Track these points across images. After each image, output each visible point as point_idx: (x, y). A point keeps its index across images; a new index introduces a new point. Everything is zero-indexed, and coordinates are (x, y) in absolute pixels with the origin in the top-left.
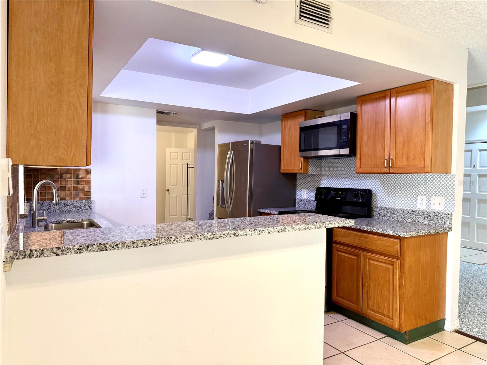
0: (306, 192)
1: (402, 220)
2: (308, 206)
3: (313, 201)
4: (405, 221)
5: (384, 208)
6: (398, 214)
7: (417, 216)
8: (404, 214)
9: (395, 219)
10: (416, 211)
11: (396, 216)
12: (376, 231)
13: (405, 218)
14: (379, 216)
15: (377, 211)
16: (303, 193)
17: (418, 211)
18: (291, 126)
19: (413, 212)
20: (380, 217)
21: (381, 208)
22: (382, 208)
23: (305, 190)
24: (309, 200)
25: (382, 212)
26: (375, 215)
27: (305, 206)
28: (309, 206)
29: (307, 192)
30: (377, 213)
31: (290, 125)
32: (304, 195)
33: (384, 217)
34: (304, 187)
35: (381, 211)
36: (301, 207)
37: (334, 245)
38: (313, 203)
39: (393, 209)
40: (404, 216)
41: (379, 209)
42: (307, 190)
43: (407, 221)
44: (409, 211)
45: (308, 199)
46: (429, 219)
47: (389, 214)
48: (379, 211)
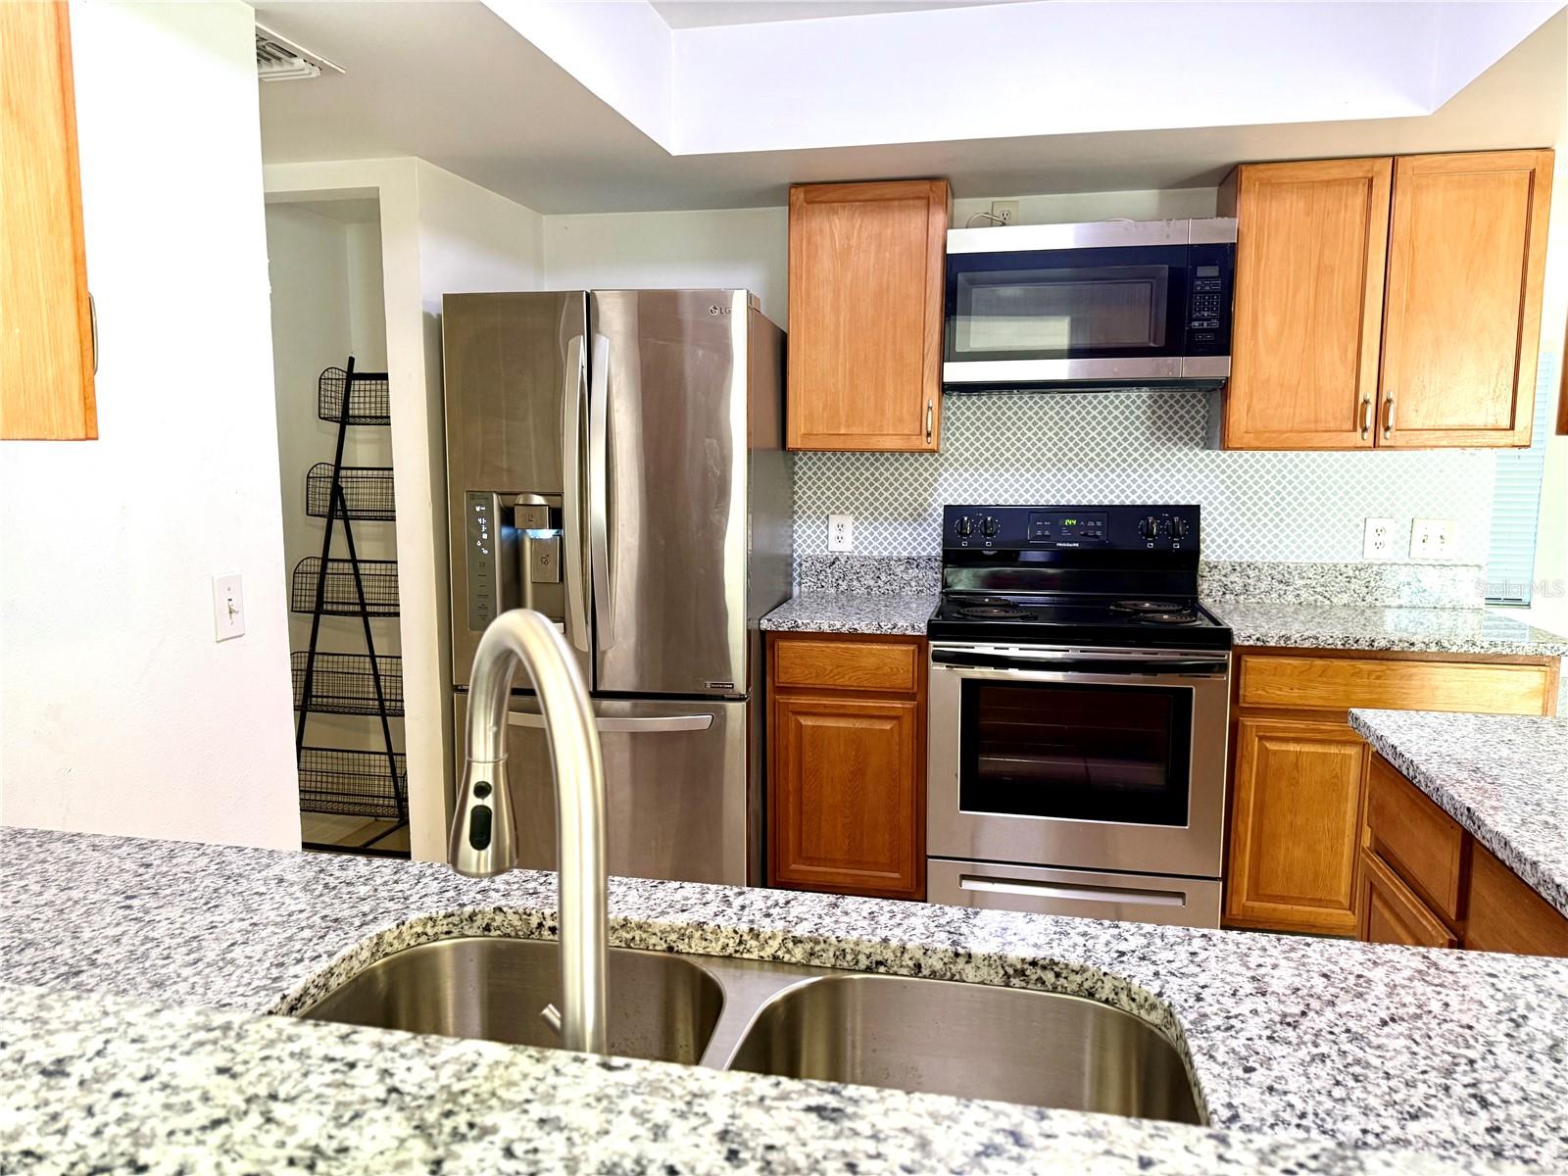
0: (849, 528)
1: (1316, 601)
2: (872, 583)
3: (900, 560)
4: (1328, 602)
5: (1244, 566)
6: (1302, 582)
7: (1372, 584)
8: (1322, 580)
9: (1290, 598)
10: (1370, 565)
11: (1291, 588)
12: (1462, 650)
13: (1326, 594)
14: (1224, 593)
15: (1217, 577)
16: (833, 532)
17: (1375, 568)
18: (854, 242)
19: (1357, 572)
20: (1228, 596)
21: (1230, 568)
22: (1237, 568)
23: (848, 521)
24: (880, 561)
25: (1237, 579)
26: (1207, 592)
27: (855, 583)
28: (880, 583)
29: (856, 528)
30: (1215, 585)
31: (848, 238)
32: (839, 539)
33: (1242, 597)
34: (838, 508)
35: (1233, 578)
36: (833, 590)
37: (1249, 722)
38: (902, 568)
39: (1281, 567)
40: (1322, 586)
41: (1223, 572)
42: (857, 519)
43: (1335, 600)
44: (1344, 569)
45: (875, 553)
46: (1415, 590)
47: (1263, 586)
48: (1223, 579)
